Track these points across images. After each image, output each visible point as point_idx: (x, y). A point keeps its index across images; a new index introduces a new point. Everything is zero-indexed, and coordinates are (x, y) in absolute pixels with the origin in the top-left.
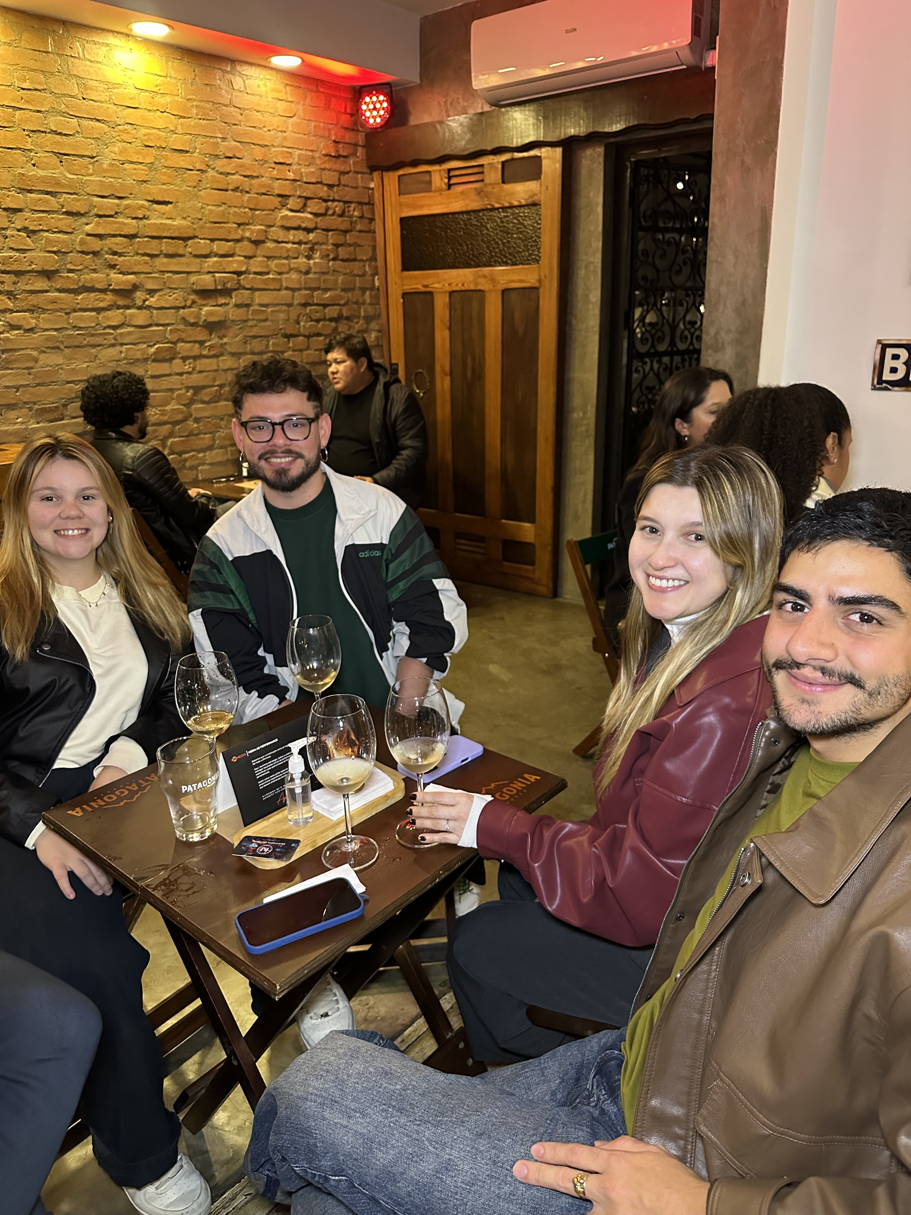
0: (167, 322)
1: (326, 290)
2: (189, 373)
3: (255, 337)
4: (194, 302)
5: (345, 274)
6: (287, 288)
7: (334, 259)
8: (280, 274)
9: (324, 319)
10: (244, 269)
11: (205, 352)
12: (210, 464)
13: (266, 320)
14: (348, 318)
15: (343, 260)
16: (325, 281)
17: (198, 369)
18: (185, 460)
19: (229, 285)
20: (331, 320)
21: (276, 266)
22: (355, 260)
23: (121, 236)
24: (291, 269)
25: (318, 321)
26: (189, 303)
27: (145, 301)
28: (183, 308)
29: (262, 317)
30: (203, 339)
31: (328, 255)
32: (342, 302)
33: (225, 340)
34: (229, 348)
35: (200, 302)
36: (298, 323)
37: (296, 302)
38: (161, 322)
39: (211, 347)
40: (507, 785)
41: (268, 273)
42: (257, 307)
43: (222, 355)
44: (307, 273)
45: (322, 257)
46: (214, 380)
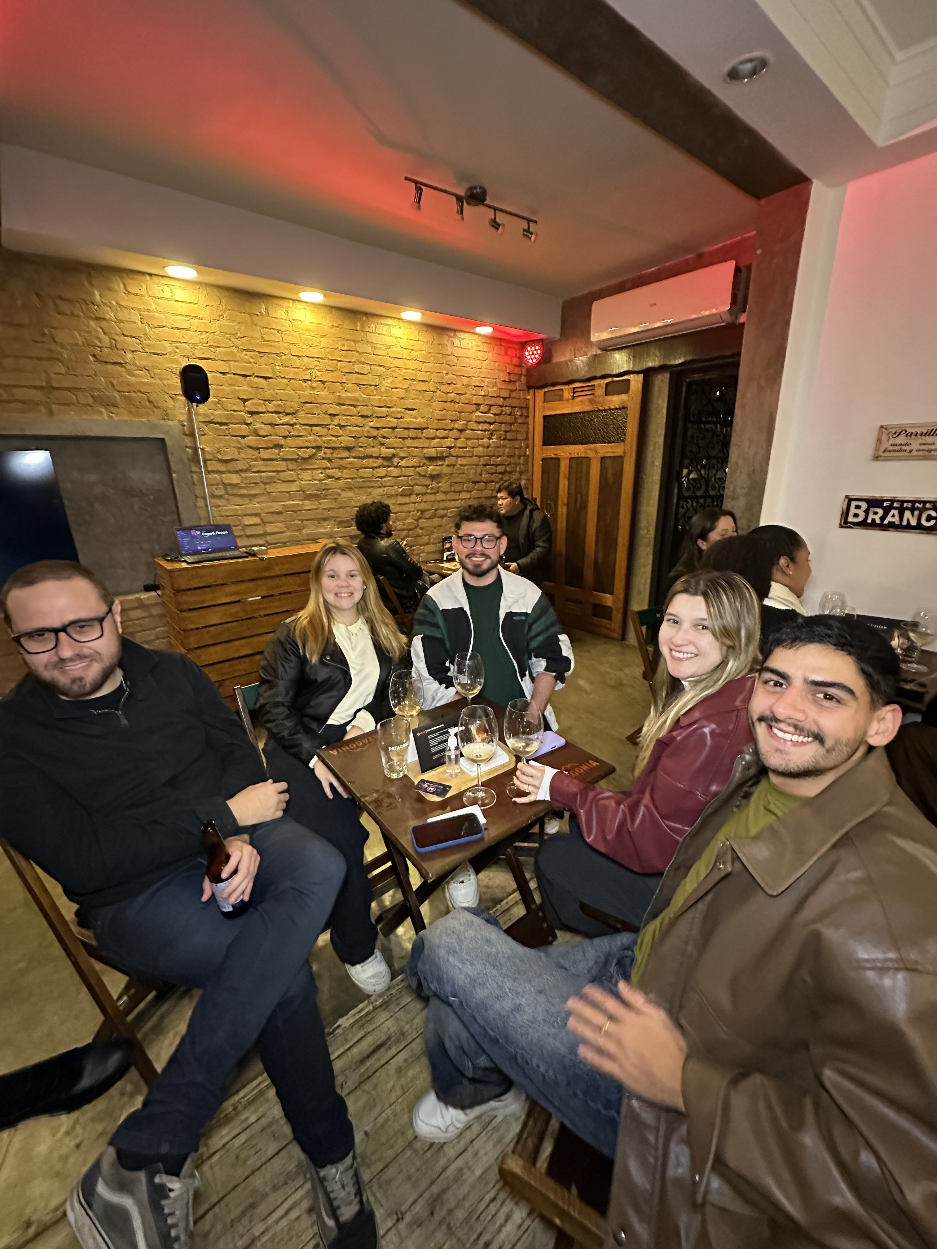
0: (409, 474)
1: (498, 457)
2: (419, 502)
3: (456, 483)
4: (424, 464)
5: (509, 448)
6: (476, 456)
7: (504, 439)
8: (473, 448)
9: (496, 473)
10: (453, 445)
11: (429, 491)
12: (428, 553)
13: (463, 473)
14: (510, 473)
15: (509, 440)
16: (498, 452)
17: (424, 500)
18: (414, 550)
19: (444, 454)
20: (500, 473)
21: (472, 443)
22: (516, 440)
23: (388, 428)
24: (479, 445)
25: (492, 474)
26: (421, 465)
27: (398, 463)
28: (419, 467)
29: (461, 472)
30: (427, 483)
31: (500, 437)
32: (507, 463)
33: (440, 484)
34: (442, 489)
35: (428, 463)
36: (481, 475)
37: (481, 463)
38: (406, 474)
39: (432, 488)
40: (578, 766)
41: (466, 448)
42: (459, 466)
43: (438, 492)
44: (488, 447)
45: (497, 438)
46: (433, 506)
